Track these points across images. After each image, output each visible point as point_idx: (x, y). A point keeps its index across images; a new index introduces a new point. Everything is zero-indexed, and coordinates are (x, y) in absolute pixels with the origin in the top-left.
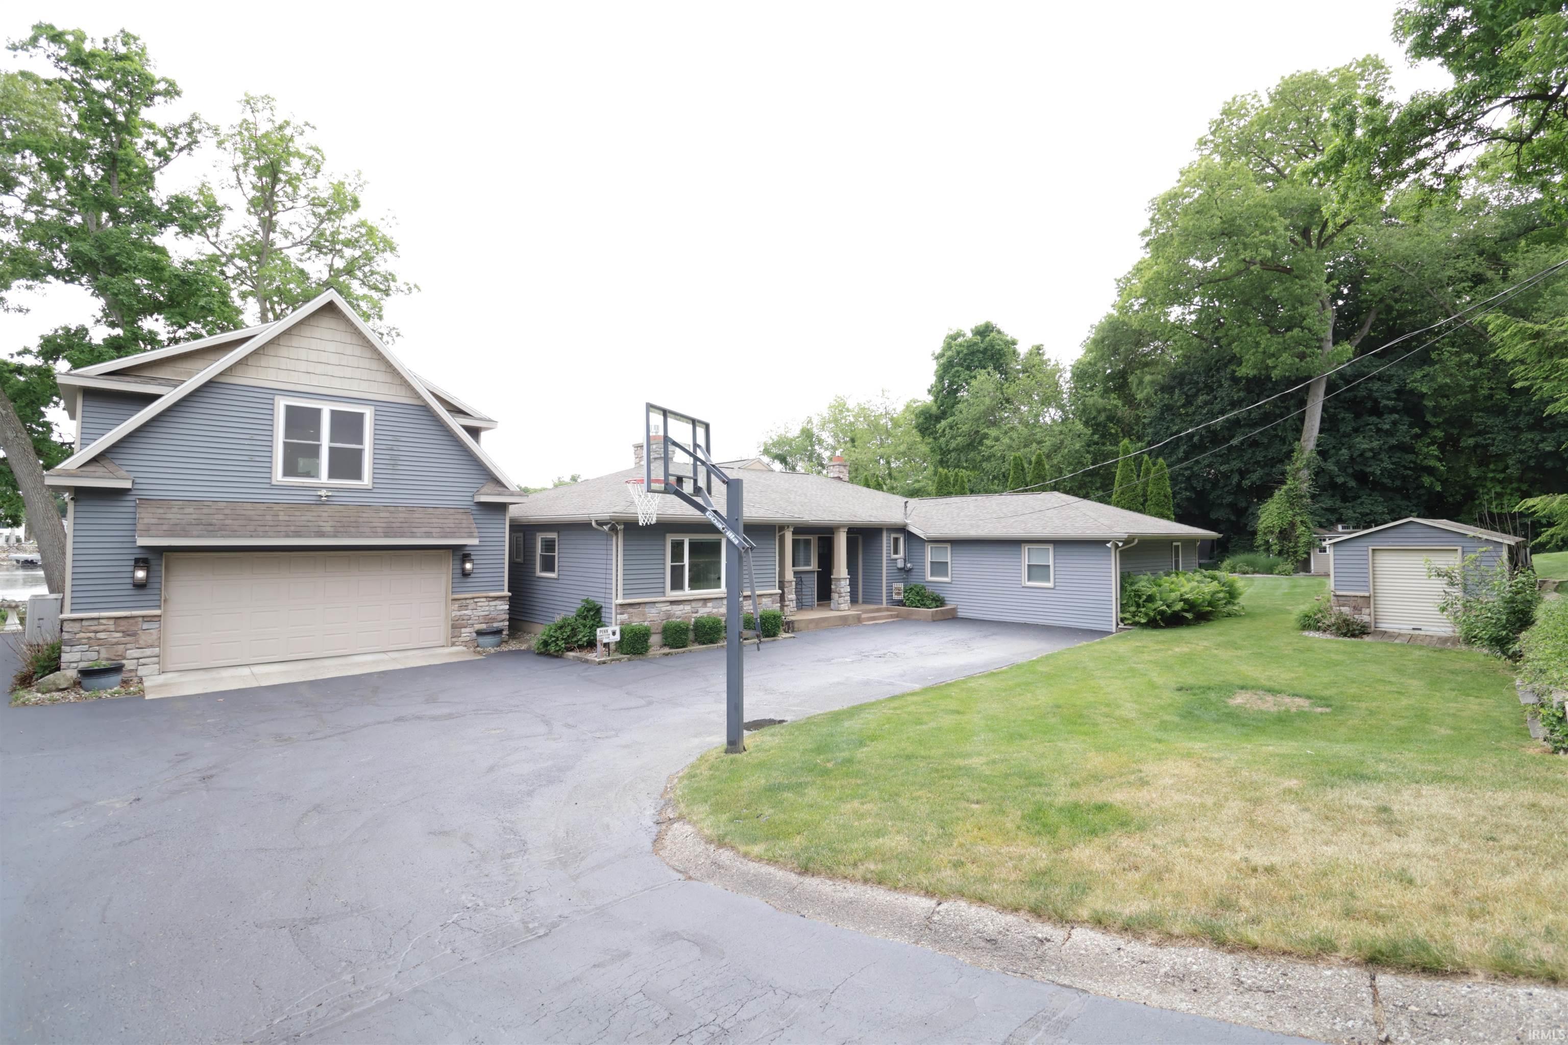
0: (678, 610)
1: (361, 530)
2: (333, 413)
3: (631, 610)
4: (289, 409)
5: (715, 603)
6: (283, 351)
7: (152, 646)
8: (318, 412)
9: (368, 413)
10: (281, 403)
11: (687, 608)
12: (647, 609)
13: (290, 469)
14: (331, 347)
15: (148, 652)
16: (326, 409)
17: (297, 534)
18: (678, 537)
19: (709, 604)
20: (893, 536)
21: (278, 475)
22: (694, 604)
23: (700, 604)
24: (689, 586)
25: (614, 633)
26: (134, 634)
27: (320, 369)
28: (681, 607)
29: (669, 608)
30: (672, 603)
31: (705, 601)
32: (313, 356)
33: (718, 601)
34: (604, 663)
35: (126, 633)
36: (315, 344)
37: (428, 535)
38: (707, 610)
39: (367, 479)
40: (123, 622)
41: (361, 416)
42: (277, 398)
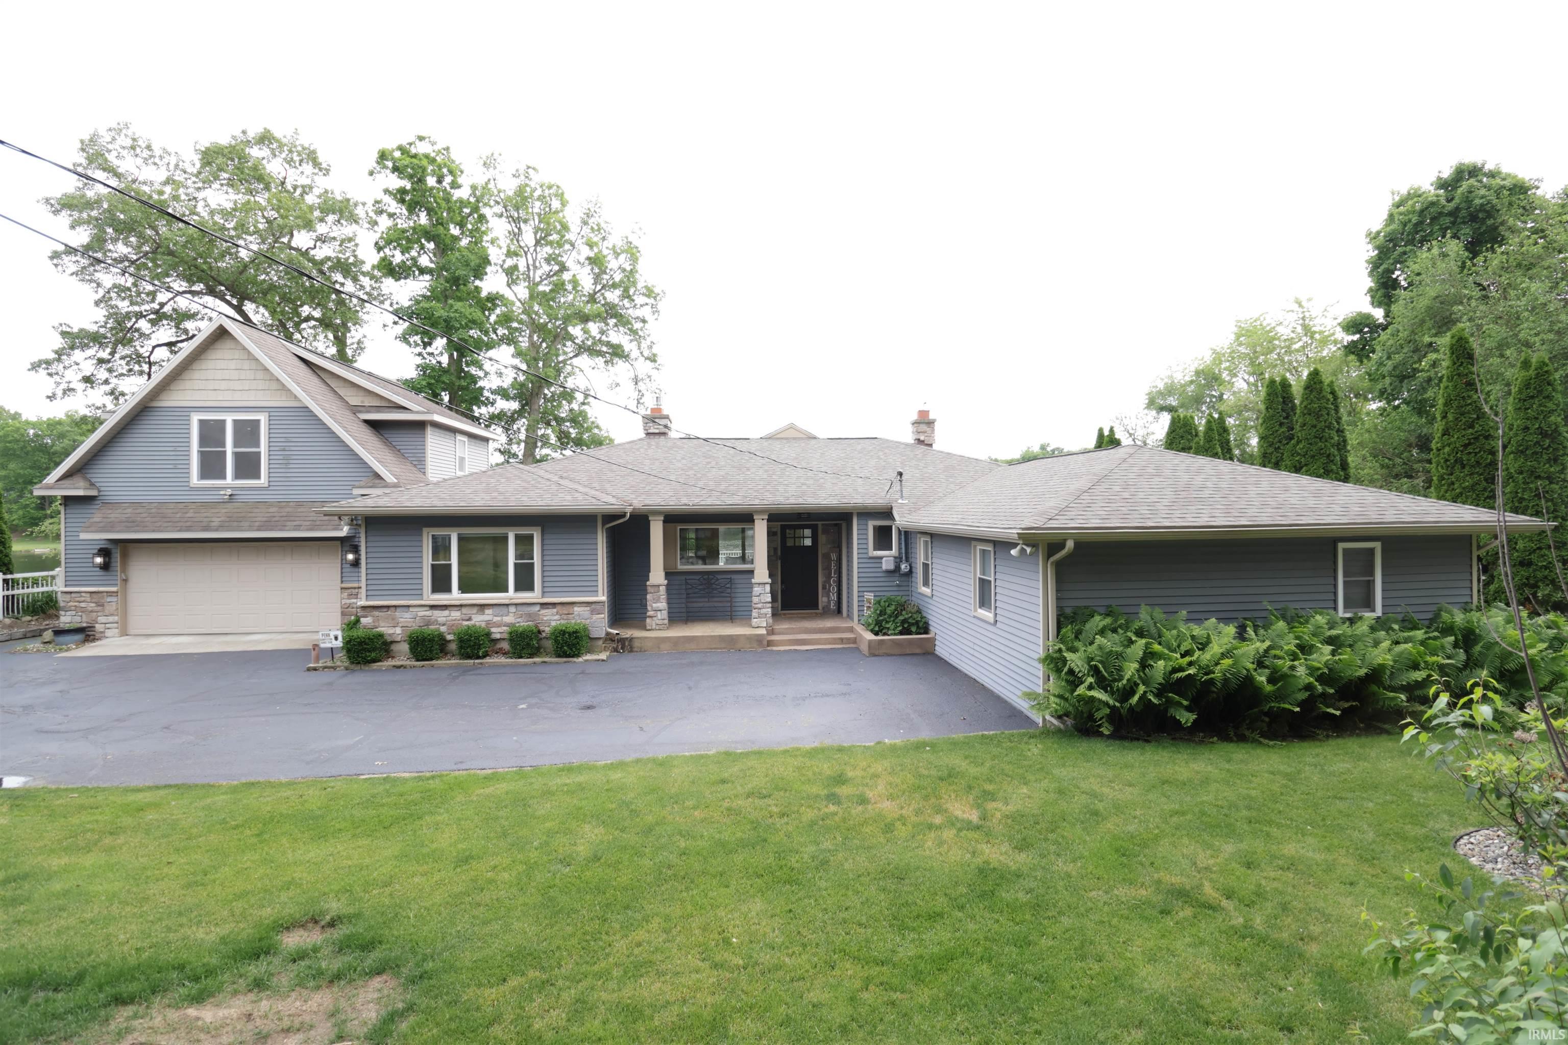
0: (440, 615)
1: (242, 524)
2: (235, 422)
3: (376, 613)
4: (202, 422)
5: (497, 609)
6: (196, 375)
7: (112, 615)
8: (224, 421)
9: (263, 418)
10: (195, 418)
11: (456, 614)
12: (398, 613)
13: (205, 473)
14: (232, 365)
15: (111, 619)
16: (229, 419)
17: (188, 529)
18: (440, 532)
19: (487, 611)
20: (871, 524)
21: (195, 479)
22: (464, 610)
23: (475, 610)
24: (460, 588)
25: (336, 638)
26: (103, 605)
27: (224, 385)
28: (446, 613)
29: (429, 613)
30: (433, 607)
31: (482, 607)
32: (219, 375)
33: (502, 608)
34: (315, 669)
35: (99, 604)
36: (221, 364)
37: (297, 528)
38: (486, 618)
39: (263, 480)
40: (94, 596)
41: (257, 422)
42: (192, 414)
